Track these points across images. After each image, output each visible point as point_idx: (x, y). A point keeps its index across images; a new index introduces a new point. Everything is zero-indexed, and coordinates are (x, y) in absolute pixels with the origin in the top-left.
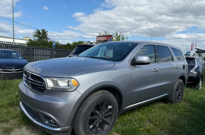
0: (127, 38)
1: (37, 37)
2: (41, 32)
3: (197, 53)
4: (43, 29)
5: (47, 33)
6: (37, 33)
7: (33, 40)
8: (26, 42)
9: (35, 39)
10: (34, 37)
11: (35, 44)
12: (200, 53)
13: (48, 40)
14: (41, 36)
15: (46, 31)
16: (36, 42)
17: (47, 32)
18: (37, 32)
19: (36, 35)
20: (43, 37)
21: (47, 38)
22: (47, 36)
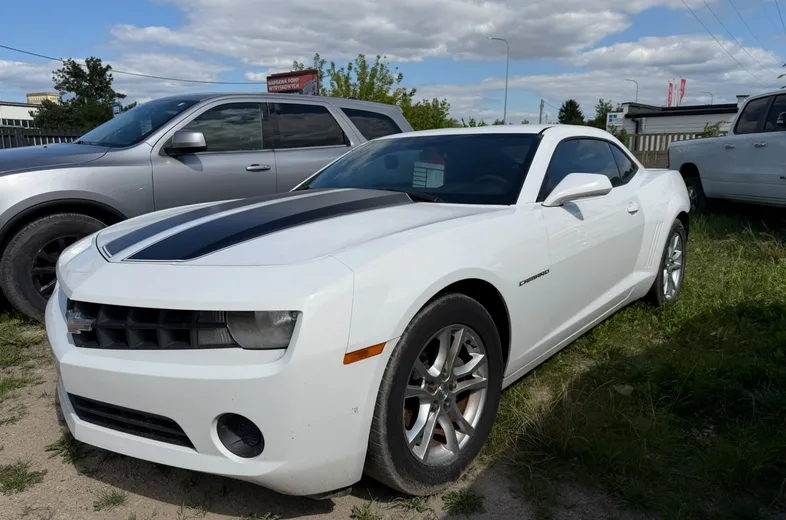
0: (400, 77)
1: (69, 89)
2: (86, 70)
3: (629, 120)
4: (92, 59)
5: (108, 73)
6: (67, 76)
7: (58, 103)
8: (31, 114)
9: (64, 101)
10: (58, 91)
11: (67, 118)
12: (638, 119)
13: (117, 100)
14: (87, 87)
15: (104, 65)
16: (67, 112)
17: (109, 67)
18: (68, 73)
19: (64, 83)
20: (97, 90)
21: (113, 95)
22: (109, 83)
